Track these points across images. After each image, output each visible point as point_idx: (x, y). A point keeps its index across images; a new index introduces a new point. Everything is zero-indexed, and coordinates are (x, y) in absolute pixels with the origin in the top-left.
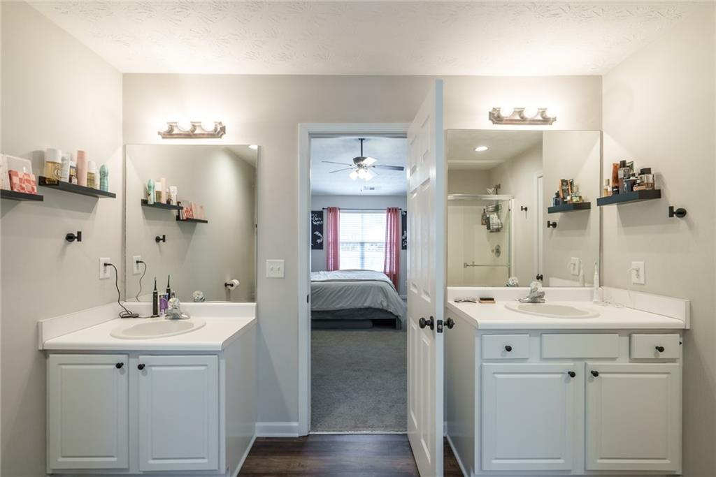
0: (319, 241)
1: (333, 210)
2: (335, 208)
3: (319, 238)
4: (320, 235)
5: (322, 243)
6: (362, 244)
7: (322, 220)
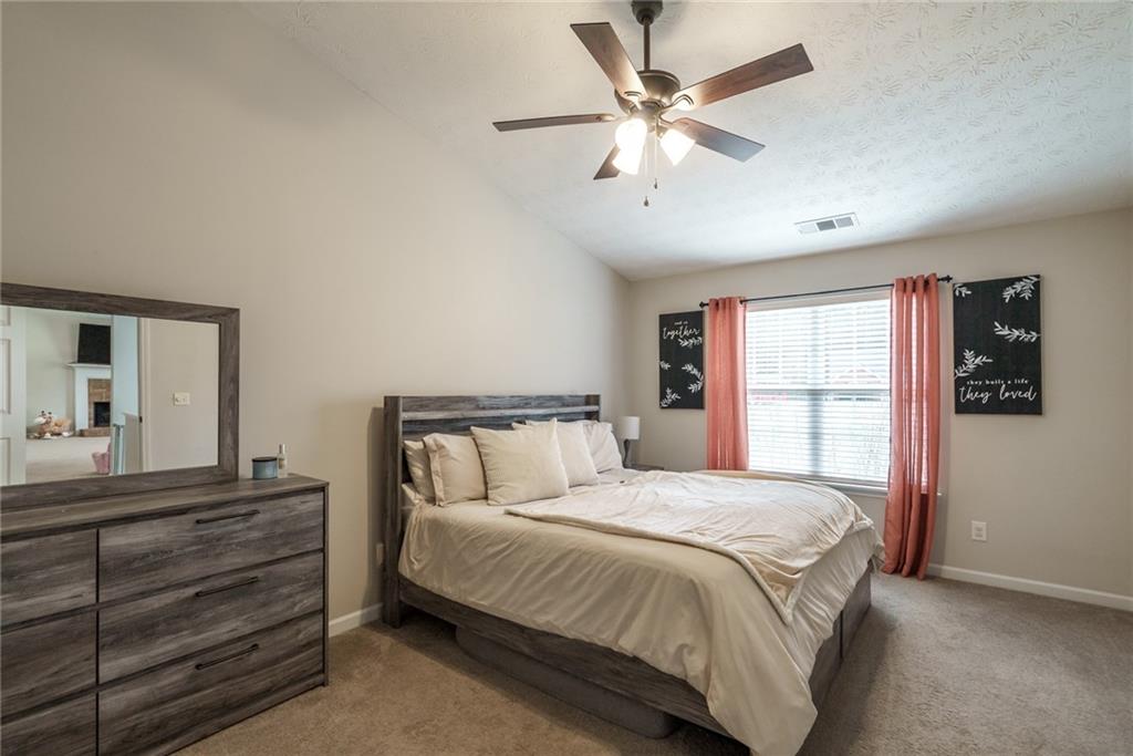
0: (693, 388)
1: (724, 306)
2: (730, 299)
3: (694, 379)
4: (695, 372)
5: (701, 392)
6: (815, 395)
7: (701, 334)
